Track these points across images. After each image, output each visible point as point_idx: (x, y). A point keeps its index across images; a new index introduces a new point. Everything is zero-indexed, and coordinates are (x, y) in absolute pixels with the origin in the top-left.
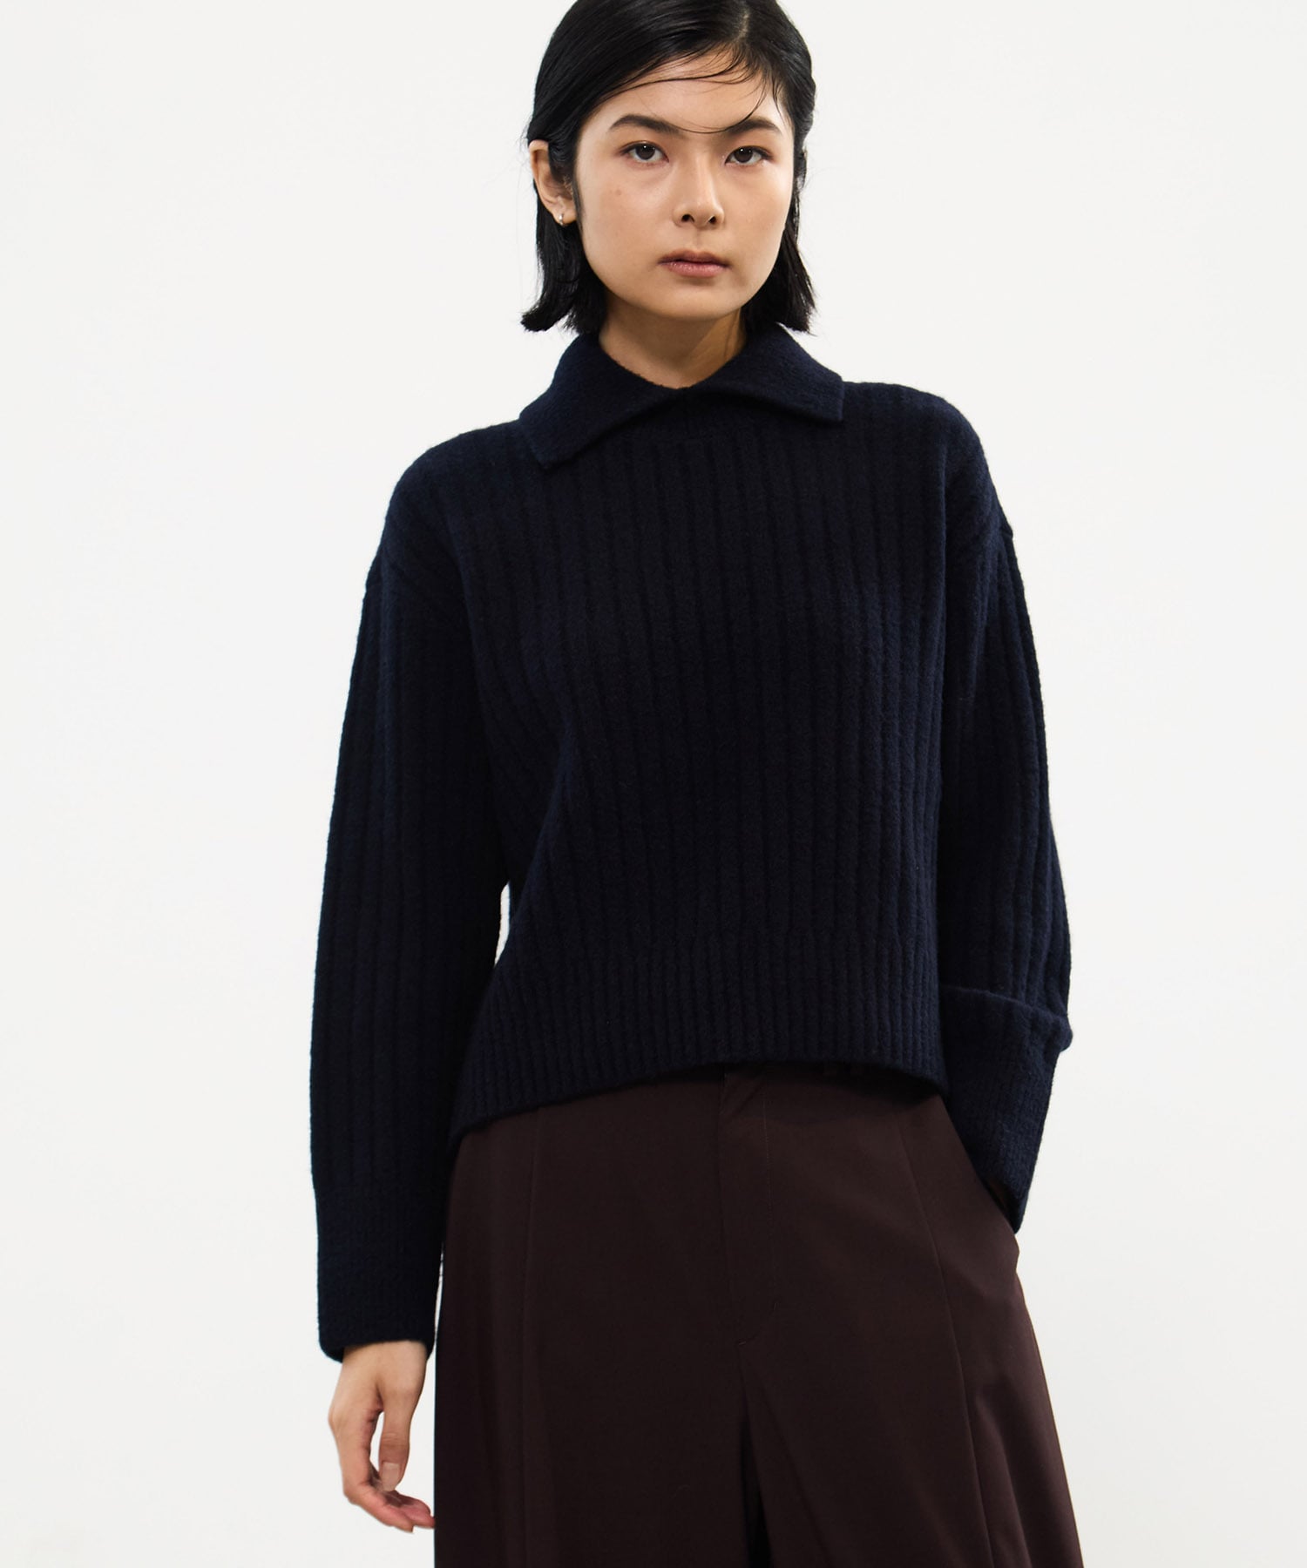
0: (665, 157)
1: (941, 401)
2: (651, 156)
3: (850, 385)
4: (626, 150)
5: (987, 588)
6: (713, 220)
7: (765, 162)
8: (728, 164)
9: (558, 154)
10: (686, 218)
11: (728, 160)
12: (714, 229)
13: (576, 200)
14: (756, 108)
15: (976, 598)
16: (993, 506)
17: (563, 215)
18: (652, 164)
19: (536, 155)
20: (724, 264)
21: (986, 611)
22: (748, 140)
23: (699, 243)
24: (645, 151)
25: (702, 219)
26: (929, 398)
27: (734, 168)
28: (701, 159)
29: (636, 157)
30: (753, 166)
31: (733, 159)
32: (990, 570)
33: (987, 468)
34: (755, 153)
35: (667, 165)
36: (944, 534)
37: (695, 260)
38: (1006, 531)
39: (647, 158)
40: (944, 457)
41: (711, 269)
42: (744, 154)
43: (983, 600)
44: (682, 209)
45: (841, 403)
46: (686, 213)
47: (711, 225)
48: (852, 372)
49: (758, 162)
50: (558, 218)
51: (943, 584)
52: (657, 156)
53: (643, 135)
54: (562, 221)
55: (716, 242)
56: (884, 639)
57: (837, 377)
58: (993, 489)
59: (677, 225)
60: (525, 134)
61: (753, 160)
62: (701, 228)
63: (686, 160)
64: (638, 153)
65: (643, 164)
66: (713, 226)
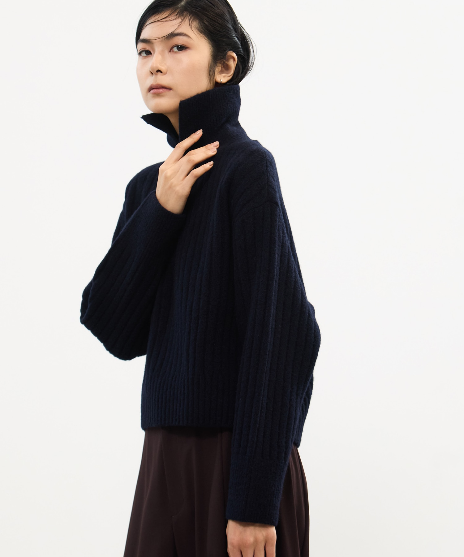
4: (140, 53)
11: (171, 50)
20: (170, 89)
23: (156, 81)
25: (154, 71)
27: (173, 53)
28: (157, 50)
35: (151, 55)
37: (155, 87)
53: (143, 46)
62: (156, 75)
64: (146, 53)
66: (161, 74)
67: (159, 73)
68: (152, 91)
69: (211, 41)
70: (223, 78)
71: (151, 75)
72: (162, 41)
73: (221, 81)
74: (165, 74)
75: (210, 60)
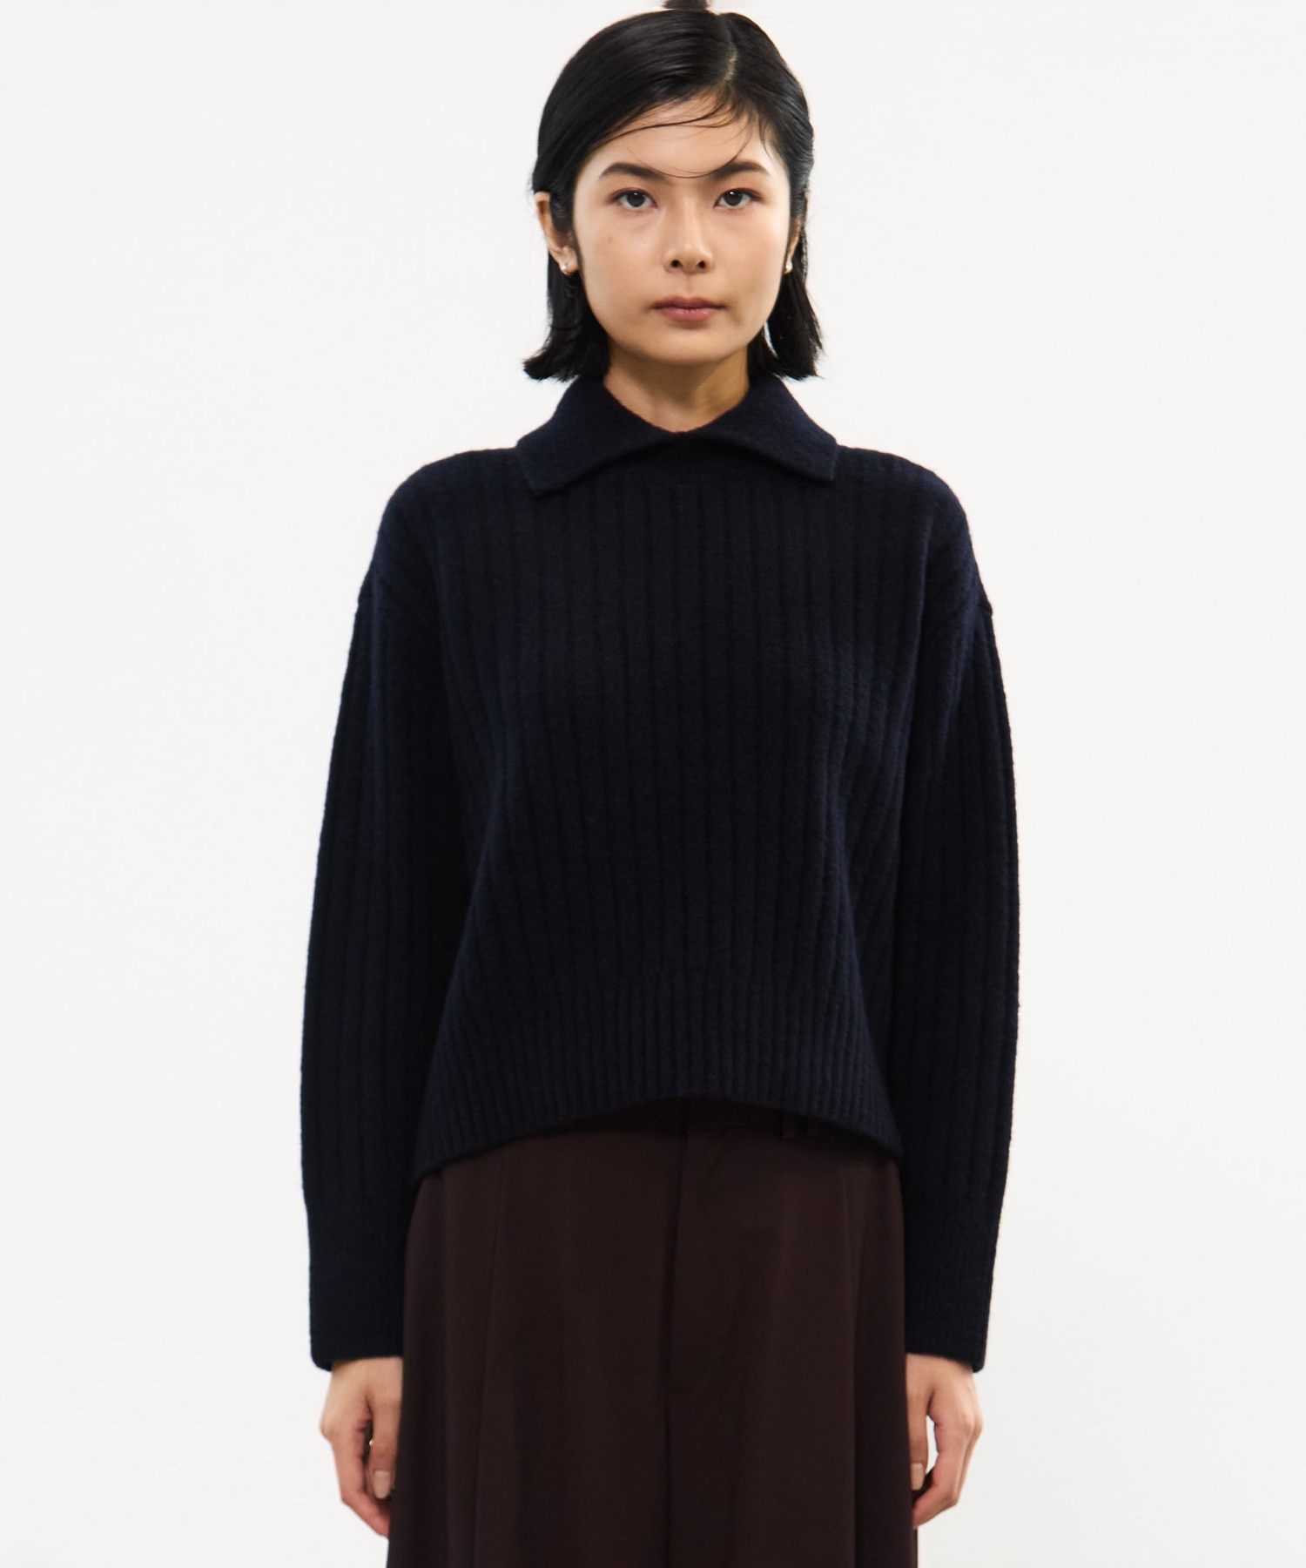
0: (655, 204)
1: (932, 474)
2: (641, 204)
3: (844, 449)
4: (615, 198)
5: (962, 665)
6: (702, 265)
7: (756, 205)
8: (718, 208)
9: (558, 205)
10: (675, 264)
11: (717, 204)
12: (703, 273)
13: (576, 248)
14: (741, 151)
15: (949, 673)
16: (974, 583)
17: (566, 264)
18: (641, 212)
19: (541, 205)
21: (959, 687)
22: (736, 182)
23: (690, 289)
24: (636, 198)
25: (690, 263)
26: (920, 470)
27: (722, 211)
28: (689, 203)
29: (627, 204)
30: (741, 209)
32: (965, 646)
33: (970, 545)
34: (744, 196)
35: (655, 210)
36: (922, 603)
37: (687, 305)
38: (985, 609)
39: (636, 206)
40: (929, 529)
42: (734, 197)
43: (956, 675)
44: (671, 255)
45: (833, 464)
46: (673, 259)
47: (700, 269)
48: (849, 435)
49: (748, 205)
50: (563, 268)
51: (915, 652)
52: (647, 203)
53: (633, 183)
54: (566, 271)
56: (855, 699)
57: (831, 440)
58: (975, 566)
59: (667, 271)
60: (530, 186)
61: (744, 202)
62: (691, 273)
63: (674, 208)
64: (629, 200)
65: (632, 211)
66: (706, 271)
72: (699, 185)
74: (710, 270)
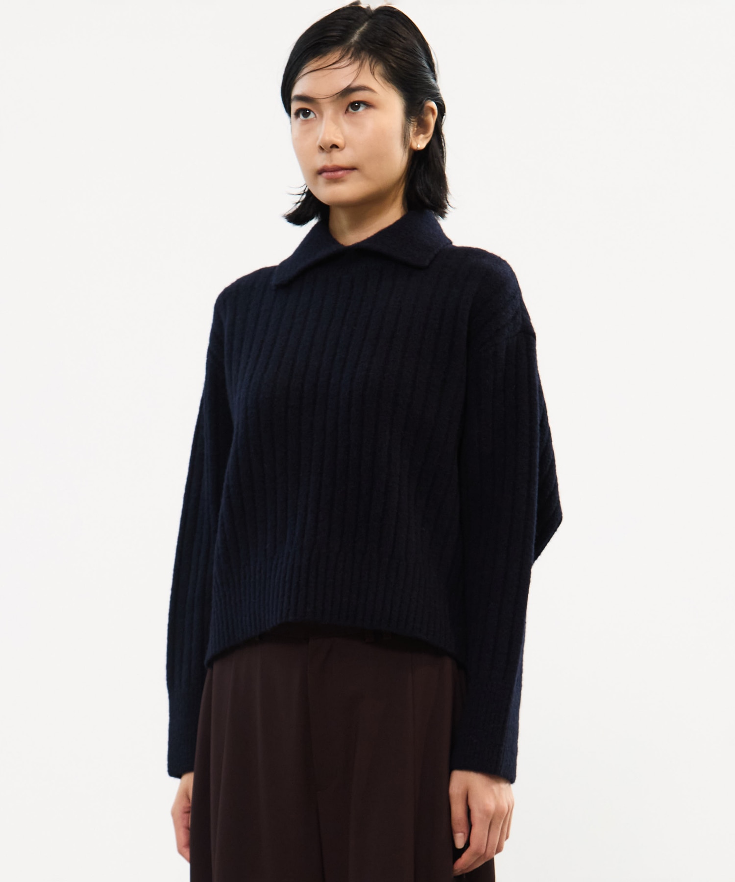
0: (315, 115)
2: (308, 116)
4: (298, 115)
6: (335, 146)
7: (372, 112)
8: (347, 113)
10: (321, 147)
11: (347, 110)
12: (338, 151)
14: (354, 79)
18: (308, 120)
20: (353, 169)
22: (354, 98)
23: (331, 161)
24: (307, 113)
25: (329, 146)
27: (349, 115)
28: (329, 111)
29: (302, 118)
30: (361, 112)
31: (350, 110)
34: (362, 105)
35: (315, 119)
37: (330, 169)
39: (306, 117)
41: (340, 173)
42: (355, 106)
46: (320, 145)
49: (364, 110)
52: (312, 115)
55: (340, 158)
61: (361, 109)
62: (329, 152)
63: (323, 116)
64: (303, 115)
65: (304, 121)
66: (338, 149)
67: (335, 150)
68: (325, 174)
69: (402, 91)
70: (421, 143)
71: (321, 151)
72: (333, 101)
73: (419, 146)
74: (342, 149)
75: (404, 119)
